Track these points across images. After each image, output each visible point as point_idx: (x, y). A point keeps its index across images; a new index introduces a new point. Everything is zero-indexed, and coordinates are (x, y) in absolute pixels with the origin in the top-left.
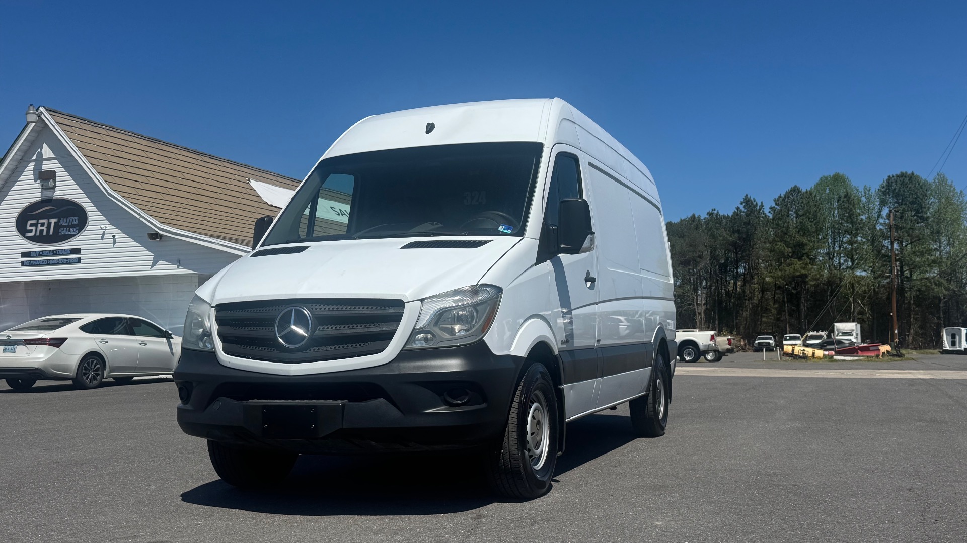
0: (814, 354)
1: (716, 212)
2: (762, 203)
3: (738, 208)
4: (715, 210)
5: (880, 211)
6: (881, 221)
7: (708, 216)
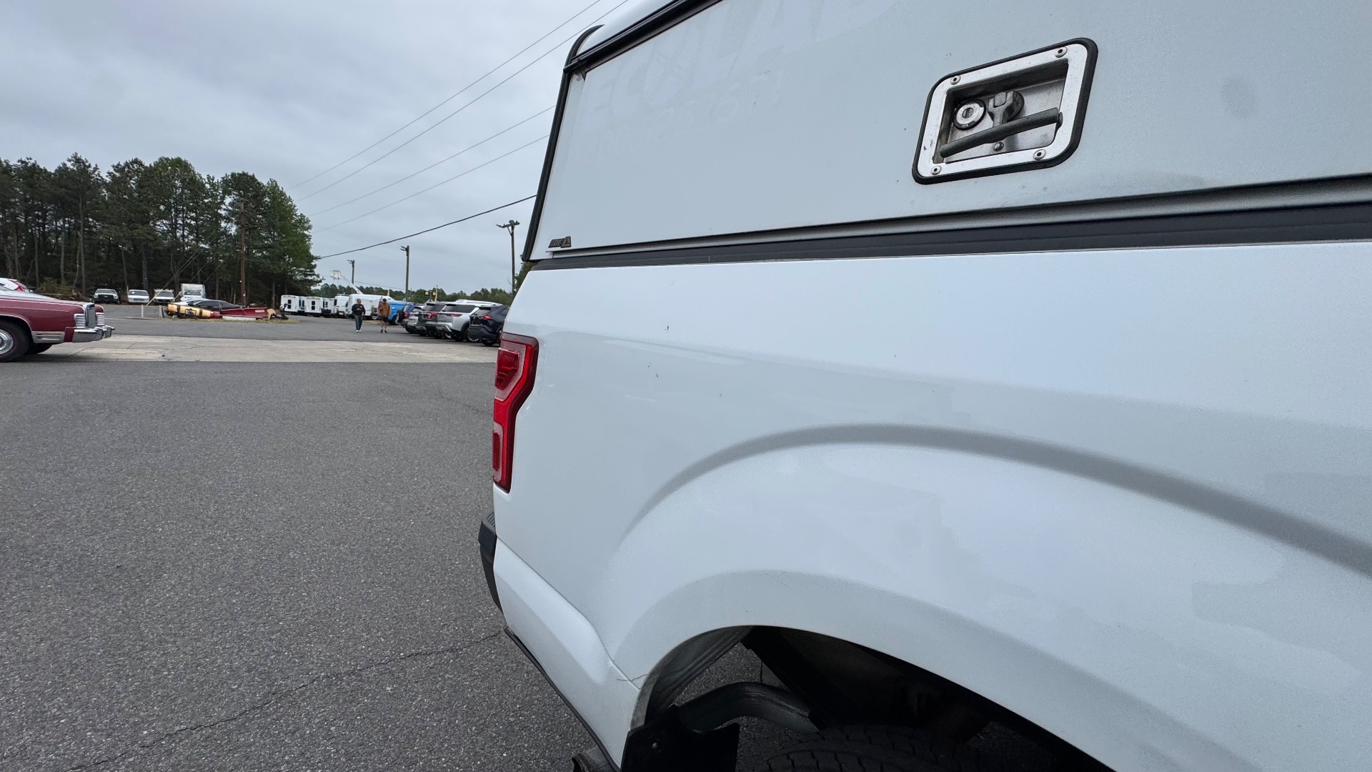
0: (201, 313)
1: (32, 161)
2: (96, 165)
3: (64, 165)
4: (31, 159)
5: (223, 198)
6: (224, 207)
7: (20, 164)
